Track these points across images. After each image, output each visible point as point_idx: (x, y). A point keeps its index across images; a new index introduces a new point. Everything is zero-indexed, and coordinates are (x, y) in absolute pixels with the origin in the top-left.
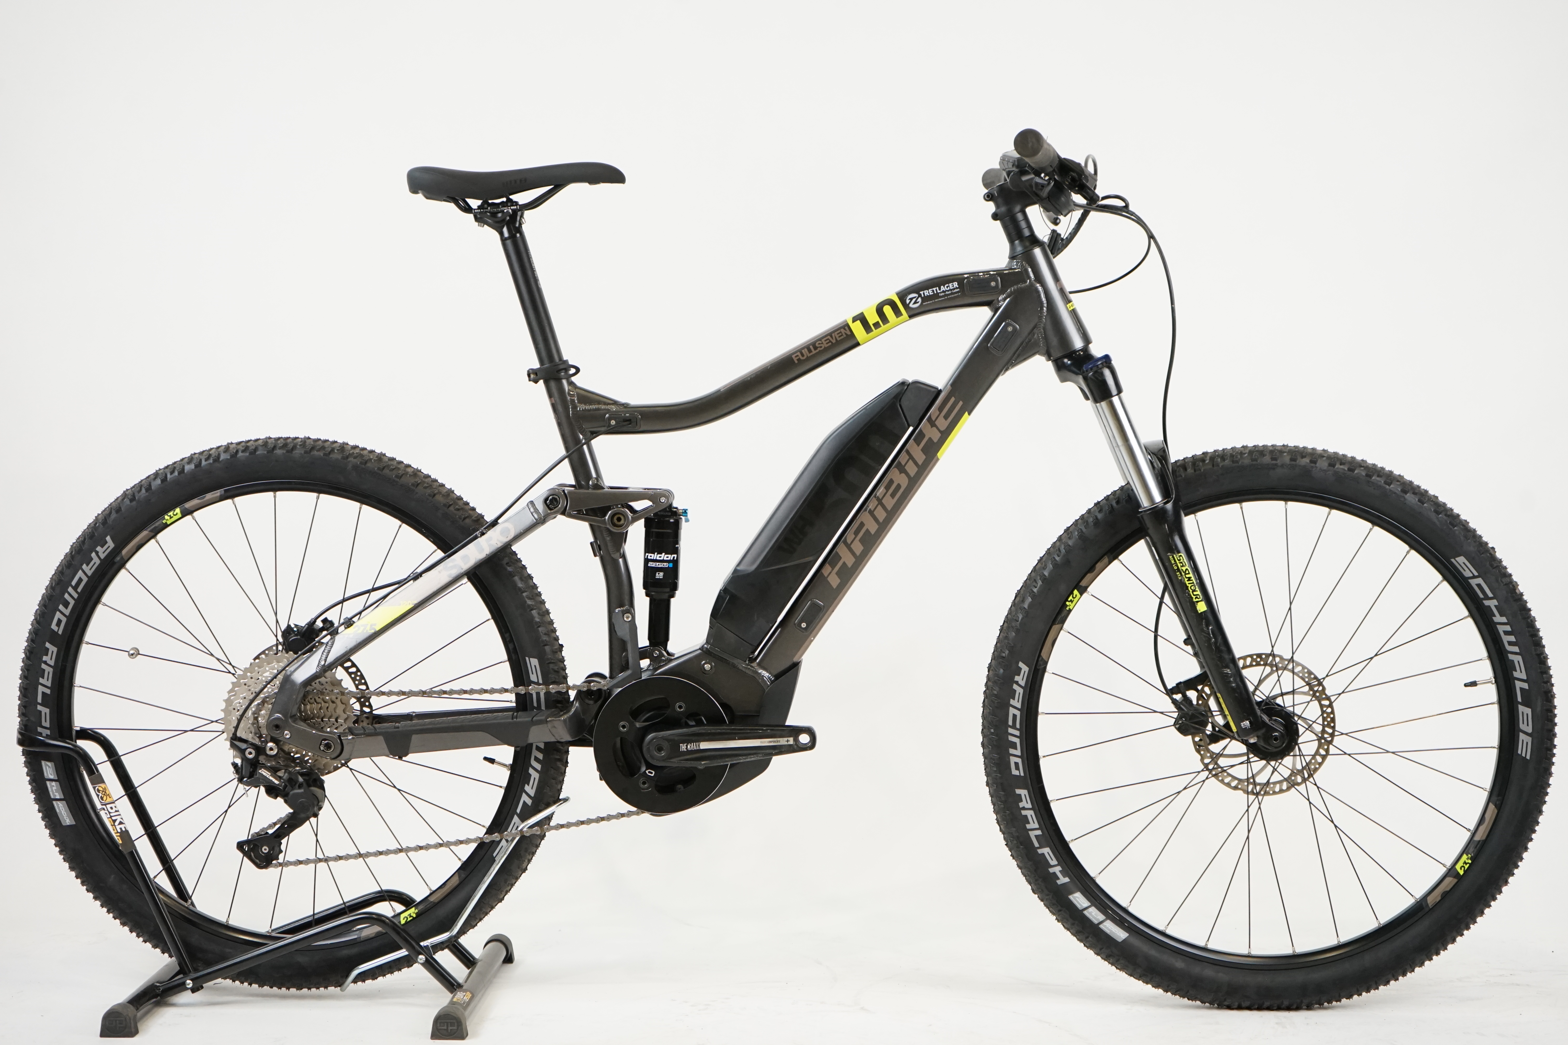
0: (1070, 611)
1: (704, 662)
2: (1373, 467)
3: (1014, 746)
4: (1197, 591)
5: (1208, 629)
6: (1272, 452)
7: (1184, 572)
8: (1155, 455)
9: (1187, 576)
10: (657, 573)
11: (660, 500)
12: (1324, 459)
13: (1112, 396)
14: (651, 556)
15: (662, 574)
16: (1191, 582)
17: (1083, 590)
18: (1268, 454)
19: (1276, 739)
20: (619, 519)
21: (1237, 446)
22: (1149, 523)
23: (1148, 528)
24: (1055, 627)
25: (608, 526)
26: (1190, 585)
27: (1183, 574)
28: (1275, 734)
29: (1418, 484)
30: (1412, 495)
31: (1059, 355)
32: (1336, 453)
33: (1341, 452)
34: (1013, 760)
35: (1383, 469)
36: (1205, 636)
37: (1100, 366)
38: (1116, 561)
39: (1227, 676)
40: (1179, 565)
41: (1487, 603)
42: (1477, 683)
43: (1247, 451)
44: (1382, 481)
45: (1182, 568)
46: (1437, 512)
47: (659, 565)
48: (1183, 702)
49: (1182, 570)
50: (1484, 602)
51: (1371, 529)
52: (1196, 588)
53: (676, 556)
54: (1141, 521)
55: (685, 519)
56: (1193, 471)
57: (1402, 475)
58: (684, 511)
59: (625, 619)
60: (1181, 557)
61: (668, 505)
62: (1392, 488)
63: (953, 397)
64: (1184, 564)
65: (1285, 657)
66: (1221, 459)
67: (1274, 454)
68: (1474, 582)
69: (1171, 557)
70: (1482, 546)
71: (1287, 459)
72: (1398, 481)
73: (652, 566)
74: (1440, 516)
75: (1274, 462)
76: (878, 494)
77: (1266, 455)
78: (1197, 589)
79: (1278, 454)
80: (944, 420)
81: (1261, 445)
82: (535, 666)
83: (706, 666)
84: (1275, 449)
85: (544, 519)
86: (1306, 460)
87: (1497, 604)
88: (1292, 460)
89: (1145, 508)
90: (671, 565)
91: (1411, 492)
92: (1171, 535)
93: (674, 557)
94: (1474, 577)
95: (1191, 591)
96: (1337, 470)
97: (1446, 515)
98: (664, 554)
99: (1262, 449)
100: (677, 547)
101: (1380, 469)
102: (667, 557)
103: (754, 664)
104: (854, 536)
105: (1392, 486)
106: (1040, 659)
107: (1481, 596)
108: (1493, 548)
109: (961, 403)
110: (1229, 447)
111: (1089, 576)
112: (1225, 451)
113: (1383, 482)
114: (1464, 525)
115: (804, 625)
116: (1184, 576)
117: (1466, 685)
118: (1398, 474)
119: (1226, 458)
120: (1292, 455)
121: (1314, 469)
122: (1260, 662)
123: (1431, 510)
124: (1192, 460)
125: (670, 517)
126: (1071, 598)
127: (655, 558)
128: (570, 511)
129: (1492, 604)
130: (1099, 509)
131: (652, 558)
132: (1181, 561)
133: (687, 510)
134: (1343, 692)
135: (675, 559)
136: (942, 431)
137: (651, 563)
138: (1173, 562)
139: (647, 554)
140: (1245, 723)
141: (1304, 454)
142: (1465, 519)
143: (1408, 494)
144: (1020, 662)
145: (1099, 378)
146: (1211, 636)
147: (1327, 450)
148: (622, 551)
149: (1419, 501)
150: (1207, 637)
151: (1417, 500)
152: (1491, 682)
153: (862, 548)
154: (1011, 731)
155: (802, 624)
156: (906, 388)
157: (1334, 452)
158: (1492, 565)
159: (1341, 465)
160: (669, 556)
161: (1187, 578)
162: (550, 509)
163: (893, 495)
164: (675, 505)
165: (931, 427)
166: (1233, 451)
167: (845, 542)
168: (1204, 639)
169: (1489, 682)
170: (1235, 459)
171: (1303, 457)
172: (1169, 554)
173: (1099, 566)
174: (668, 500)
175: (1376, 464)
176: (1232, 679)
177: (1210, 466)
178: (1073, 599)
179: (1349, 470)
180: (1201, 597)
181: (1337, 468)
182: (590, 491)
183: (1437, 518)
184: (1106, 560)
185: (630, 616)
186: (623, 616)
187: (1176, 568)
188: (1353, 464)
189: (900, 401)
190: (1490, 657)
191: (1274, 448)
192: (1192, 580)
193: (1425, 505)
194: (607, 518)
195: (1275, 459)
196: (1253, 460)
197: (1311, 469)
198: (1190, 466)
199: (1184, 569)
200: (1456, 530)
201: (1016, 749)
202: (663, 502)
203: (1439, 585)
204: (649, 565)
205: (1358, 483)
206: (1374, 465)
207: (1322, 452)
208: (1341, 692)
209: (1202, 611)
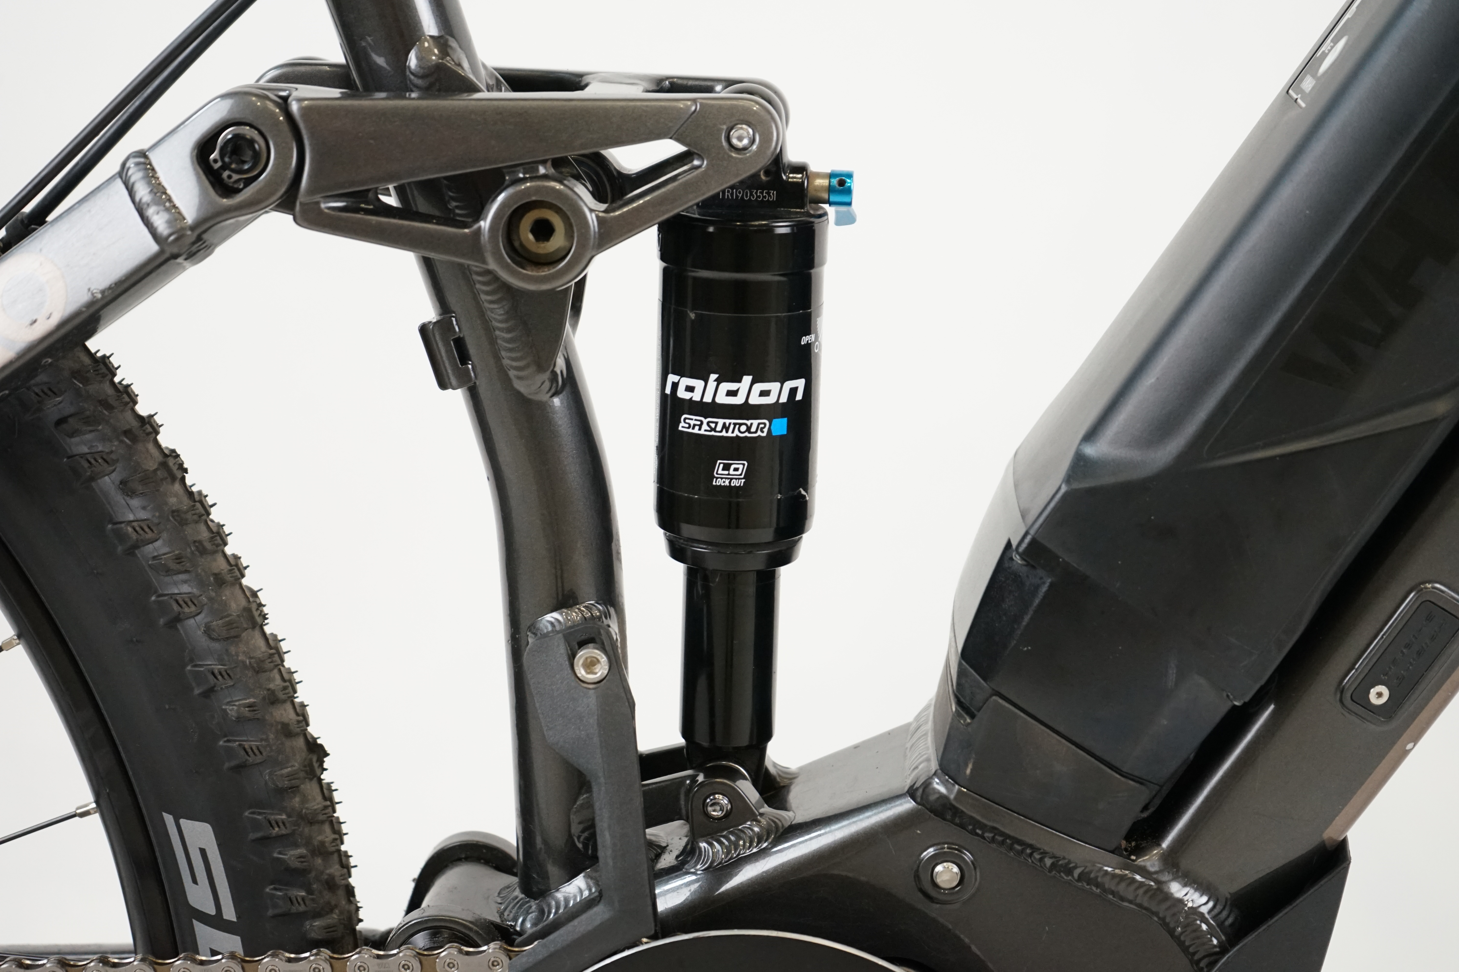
1: (931, 851)
10: (720, 465)
11: (728, 139)
14: (690, 389)
15: (739, 467)
20: (543, 230)
25: (492, 265)
47: (725, 427)
53: (800, 383)
55: (837, 212)
58: (835, 182)
59: (581, 672)
61: (765, 160)
73: (696, 431)
82: (203, 852)
83: (939, 868)
85: (199, 238)
90: (780, 426)
93: (793, 391)
98: (747, 379)
100: (808, 346)
102: (764, 393)
103: (1151, 860)
115: (1380, 695)
125: (773, 210)
127: (708, 399)
128: (317, 198)
131: (696, 396)
133: (850, 176)
135: (799, 396)
137: (694, 420)
139: (672, 378)
148: (560, 363)
155: (1373, 692)
160: (774, 387)
162: (226, 190)
164: (793, 155)
174: (766, 139)
182: (413, 100)
185: (603, 659)
186: (572, 656)
194: (485, 224)
202: (745, 149)
204: (682, 427)
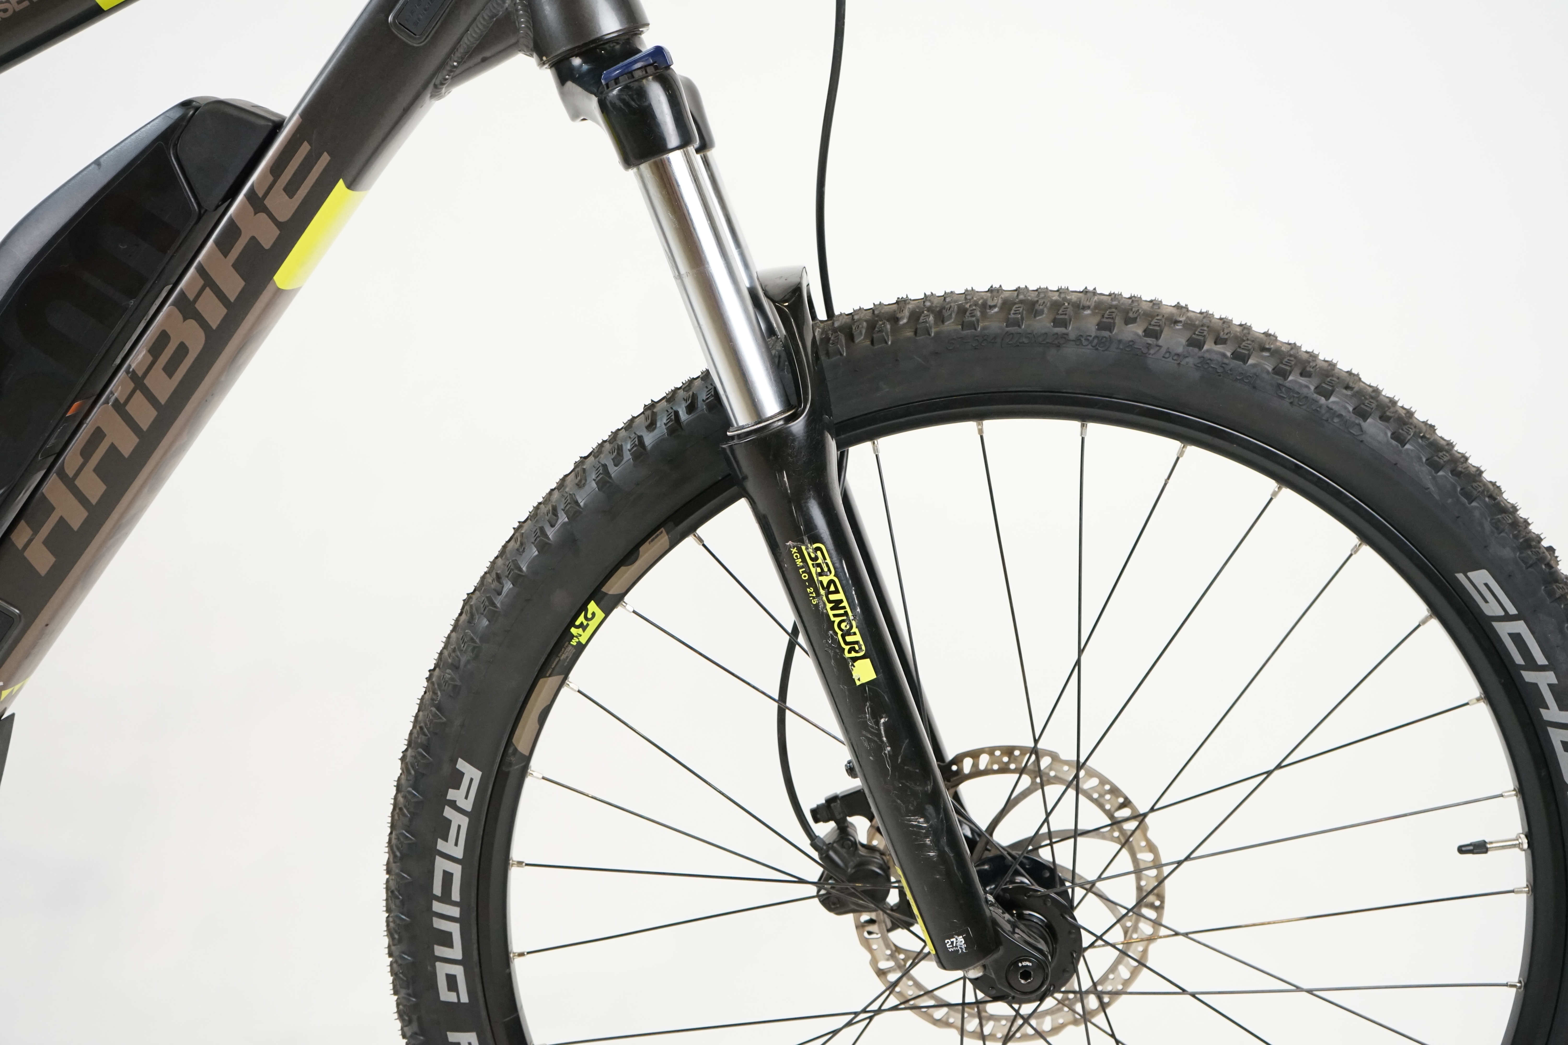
0: (581, 647)
2: (1292, 352)
3: (446, 939)
4: (855, 634)
5: (877, 723)
6: (1056, 306)
7: (823, 588)
8: (774, 302)
9: (832, 597)
12: (1179, 327)
13: (665, 150)
16: (842, 611)
17: (610, 604)
18: (1046, 311)
19: (1026, 975)
21: (977, 289)
22: (746, 464)
23: (745, 478)
24: (547, 684)
26: (837, 620)
27: (822, 592)
28: (1024, 964)
29: (1391, 396)
30: (1379, 423)
31: (564, 48)
32: (1205, 315)
33: (1218, 313)
34: (442, 970)
35: (1313, 356)
36: (869, 740)
37: (638, 74)
38: (689, 540)
39: (918, 834)
40: (813, 570)
41: (1529, 676)
42: (1488, 846)
43: (999, 301)
44: (1309, 385)
45: (820, 578)
46: (1435, 466)
48: (835, 845)
49: (821, 582)
50: (1524, 674)
51: (1275, 494)
52: (851, 627)
54: (728, 459)
56: (868, 343)
57: (1355, 372)
60: (819, 553)
62: (1334, 402)
63: (306, 143)
64: (826, 569)
65: (1063, 757)
66: (935, 318)
67: (1060, 312)
68: (1504, 629)
69: (794, 550)
70: (1530, 547)
71: (1090, 323)
72: (1347, 387)
74: (1441, 473)
75: (1060, 330)
76: (133, 366)
77: (1042, 312)
78: (855, 629)
79: (1070, 311)
80: (287, 197)
81: (1032, 287)
84: (1065, 299)
86: (1137, 329)
87: (1554, 681)
88: (1101, 326)
89: (743, 427)
91: (1378, 414)
92: (798, 500)
94: (1507, 618)
95: (840, 633)
96: (1207, 356)
97: (1454, 472)
99: (1033, 297)
101: (1306, 356)
104: (81, 460)
105: (1332, 399)
106: (511, 751)
107: (1519, 660)
108: (1551, 549)
109: (325, 158)
110: (960, 290)
111: (625, 573)
112: (948, 300)
113: (1312, 388)
114: (1491, 497)
116: (824, 598)
117: (1462, 850)
118: (1346, 370)
119: (946, 314)
120: (1103, 316)
121: (1152, 351)
122: (1008, 763)
123: (1421, 459)
124: (869, 316)
126: (581, 619)
129: (1544, 680)
130: (649, 421)
132: (820, 561)
134: (1188, 858)
136: (281, 223)
138: (799, 562)
140: (954, 940)
141: (1131, 315)
142: (1493, 481)
143: (1370, 420)
144: (460, 760)
145: (633, 103)
146: (885, 739)
147: (1186, 307)
149: (1396, 436)
150: (875, 742)
151: (1389, 434)
152: (1519, 846)
153: (103, 487)
154: (437, 907)
156: (191, 113)
157: (1201, 313)
158: (1550, 593)
159: (1216, 343)
161: (830, 602)
163: (170, 370)
165: (255, 214)
166: (966, 299)
167: (62, 475)
168: (866, 744)
169: (1514, 846)
170: (968, 318)
171: (1128, 321)
172: (790, 543)
173: (647, 551)
175: (1298, 344)
176: (928, 841)
177: (909, 333)
178: (585, 623)
179: (1236, 355)
180: (863, 648)
181: (1207, 351)
183: (1434, 478)
184: (663, 539)
187: (805, 577)
188: (1244, 344)
189: (175, 145)
190: (1522, 790)
191: (1063, 296)
192: (844, 608)
193: (1408, 446)
195: (1064, 324)
196: (1010, 323)
197: (1145, 351)
198: (864, 331)
199: (825, 580)
200: (1476, 507)
201: (451, 945)
203: (1419, 626)
205: (1254, 387)
206: (1293, 346)
207: (1174, 311)
208: (1182, 858)
209: (864, 680)
